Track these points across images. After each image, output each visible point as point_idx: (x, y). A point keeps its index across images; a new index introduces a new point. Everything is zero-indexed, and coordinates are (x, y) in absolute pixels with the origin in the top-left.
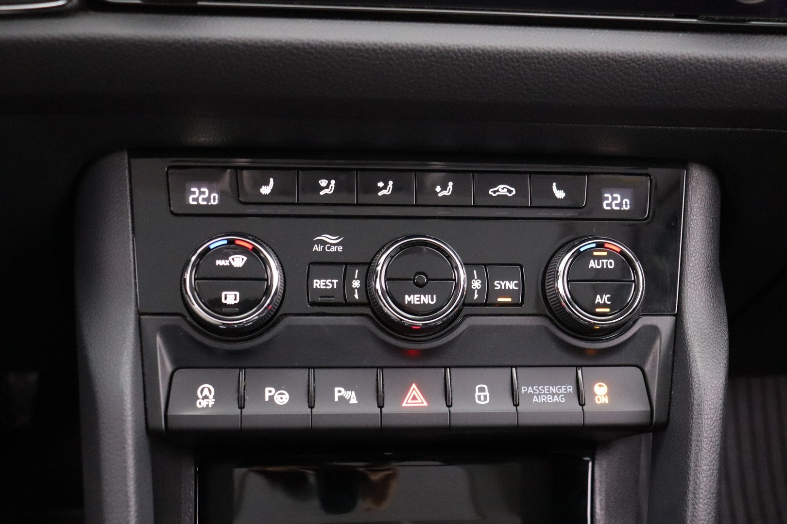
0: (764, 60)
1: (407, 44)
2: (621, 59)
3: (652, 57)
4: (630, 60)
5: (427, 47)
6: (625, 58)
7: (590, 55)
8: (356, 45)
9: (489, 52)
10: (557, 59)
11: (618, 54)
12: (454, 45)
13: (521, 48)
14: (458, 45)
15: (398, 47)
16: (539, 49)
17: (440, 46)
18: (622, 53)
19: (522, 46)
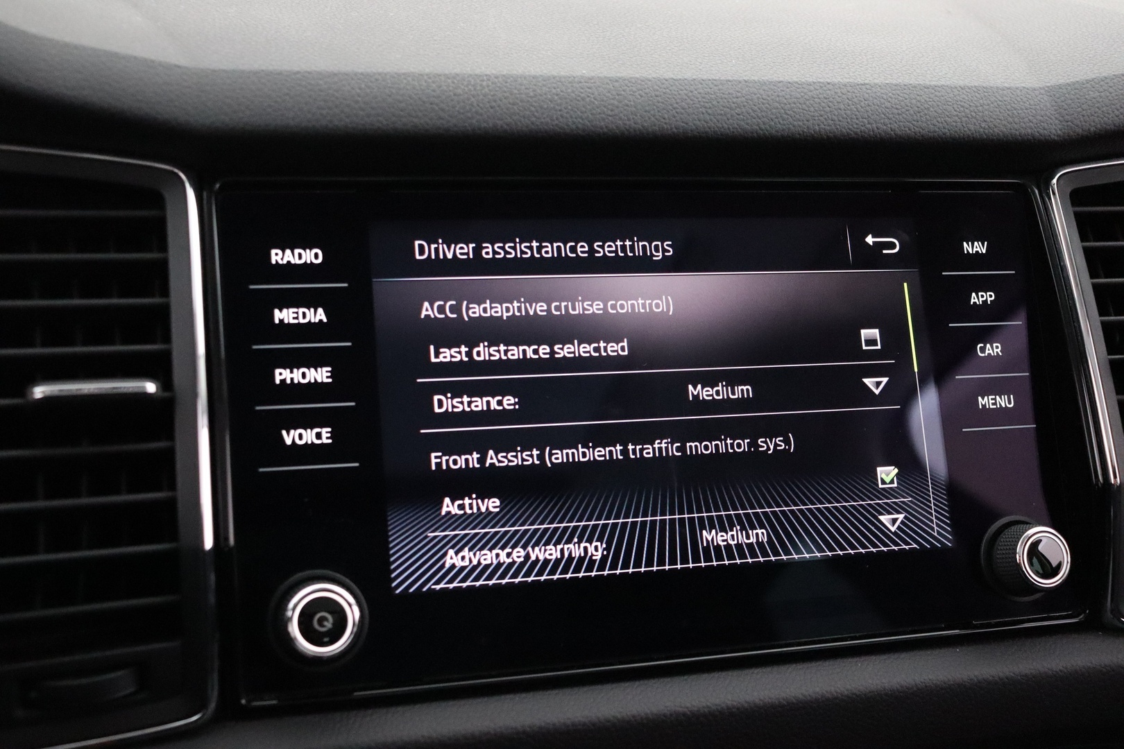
1: (646, 714)
5: (671, 715)
7: (865, 695)
11: (898, 690)
12: (704, 707)
13: (784, 699)
14: (708, 707)
15: (635, 720)
16: (804, 696)
17: (686, 710)
19: (783, 695)
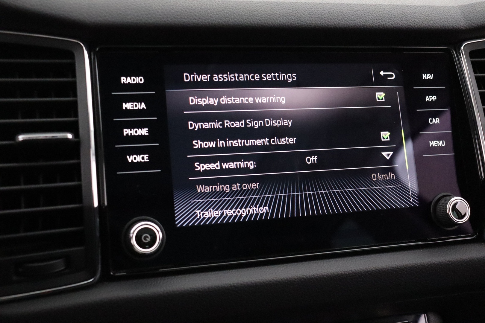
0: (466, 259)
2: (397, 269)
3: (413, 266)
4: (402, 269)
6: (399, 269)
8: (260, 283)
9: (330, 276)
10: (365, 274)
18: (397, 266)
